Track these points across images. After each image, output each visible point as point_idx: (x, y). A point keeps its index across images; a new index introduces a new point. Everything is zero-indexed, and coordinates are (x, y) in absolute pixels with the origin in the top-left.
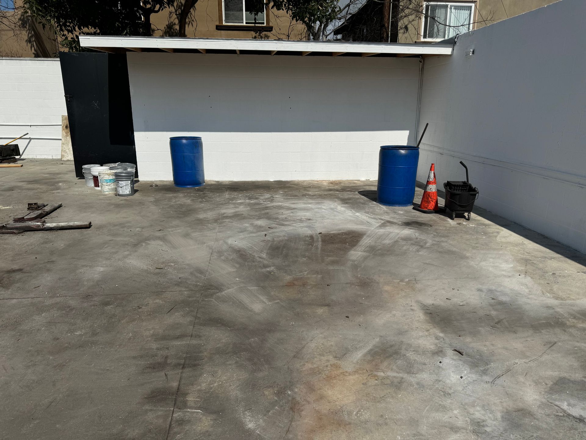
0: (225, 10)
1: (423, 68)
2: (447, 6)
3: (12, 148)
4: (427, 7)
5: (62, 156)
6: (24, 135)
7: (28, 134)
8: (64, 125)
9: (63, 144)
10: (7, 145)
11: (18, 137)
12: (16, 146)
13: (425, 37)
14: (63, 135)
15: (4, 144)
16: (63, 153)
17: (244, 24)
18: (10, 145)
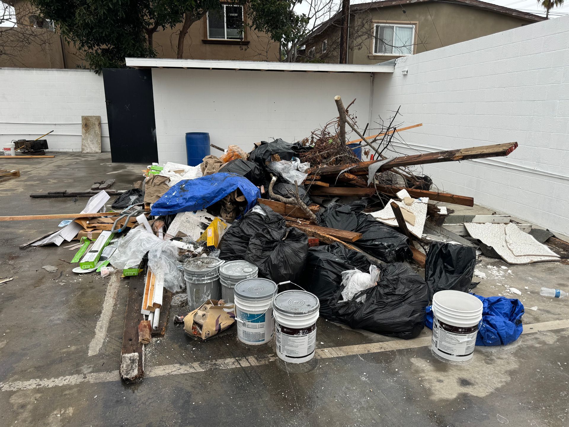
0: (210, 27)
1: (373, 81)
2: (393, 27)
3: (42, 143)
4: (377, 27)
5: (83, 149)
6: (50, 132)
7: (53, 131)
8: (83, 124)
9: (83, 139)
10: (37, 140)
11: (46, 134)
12: (45, 141)
13: (376, 52)
14: (83, 132)
15: (35, 139)
16: (83, 147)
17: (226, 39)
18: (40, 140)
